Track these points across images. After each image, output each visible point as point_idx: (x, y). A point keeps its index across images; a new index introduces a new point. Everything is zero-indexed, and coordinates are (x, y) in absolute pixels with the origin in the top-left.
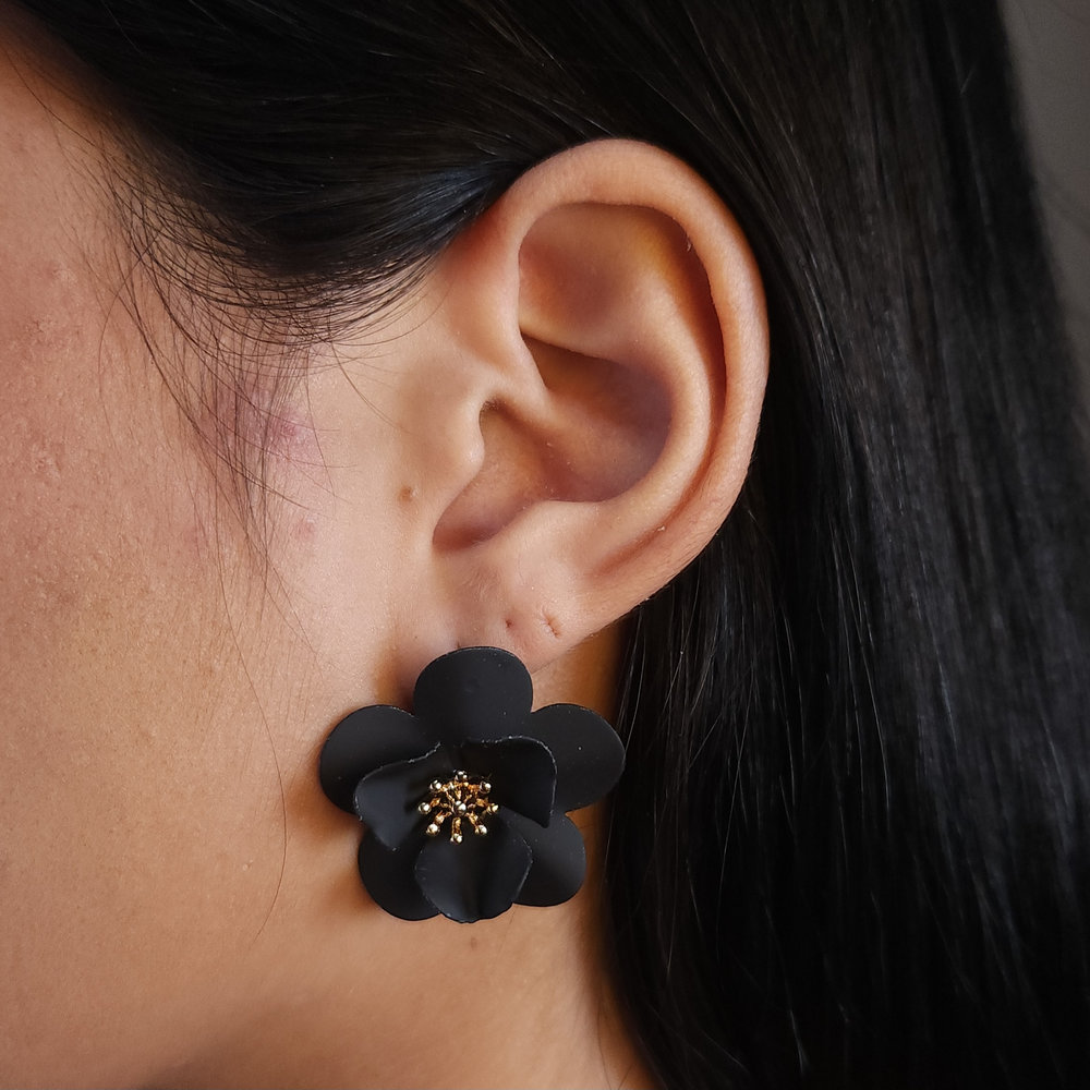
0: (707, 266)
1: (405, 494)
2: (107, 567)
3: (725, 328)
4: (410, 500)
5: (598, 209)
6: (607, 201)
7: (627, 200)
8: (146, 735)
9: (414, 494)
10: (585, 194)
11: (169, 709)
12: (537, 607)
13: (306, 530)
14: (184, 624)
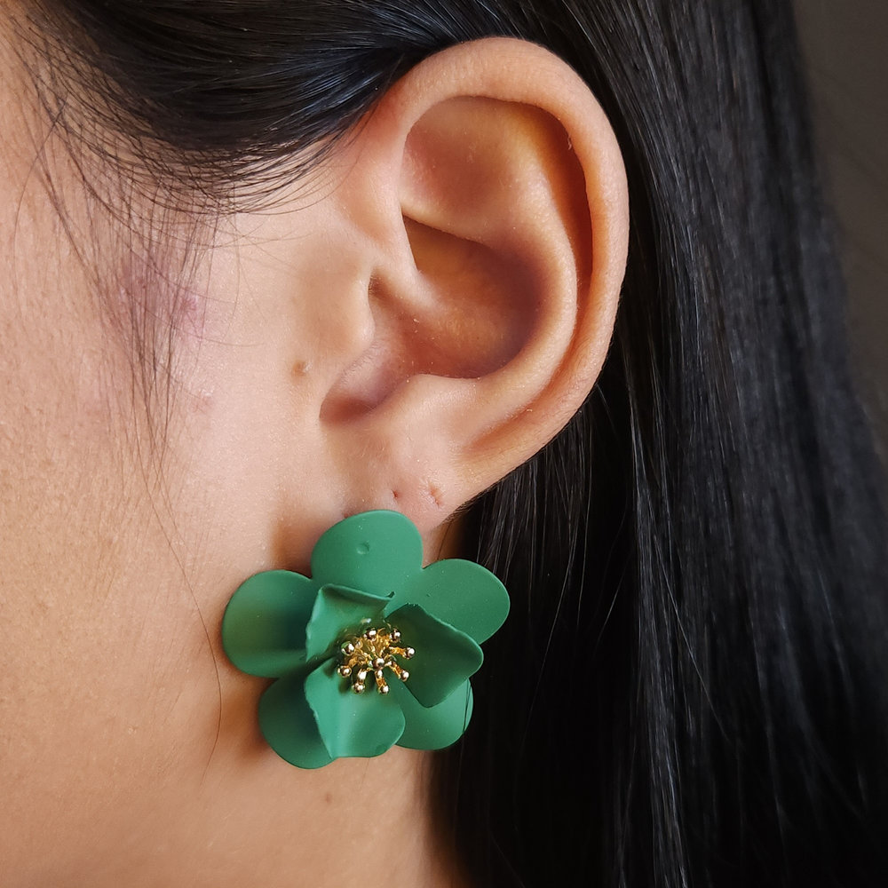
0: (584, 164)
1: (298, 370)
2: (9, 439)
3: (595, 223)
4: (303, 374)
5: (488, 102)
6: (500, 97)
7: (518, 98)
8: (42, 606)
9: (307, 369)
10: (480, 89)
11: (66, 580)
12: (423, 478)
13: (203, 405)
14: (84, 496)
